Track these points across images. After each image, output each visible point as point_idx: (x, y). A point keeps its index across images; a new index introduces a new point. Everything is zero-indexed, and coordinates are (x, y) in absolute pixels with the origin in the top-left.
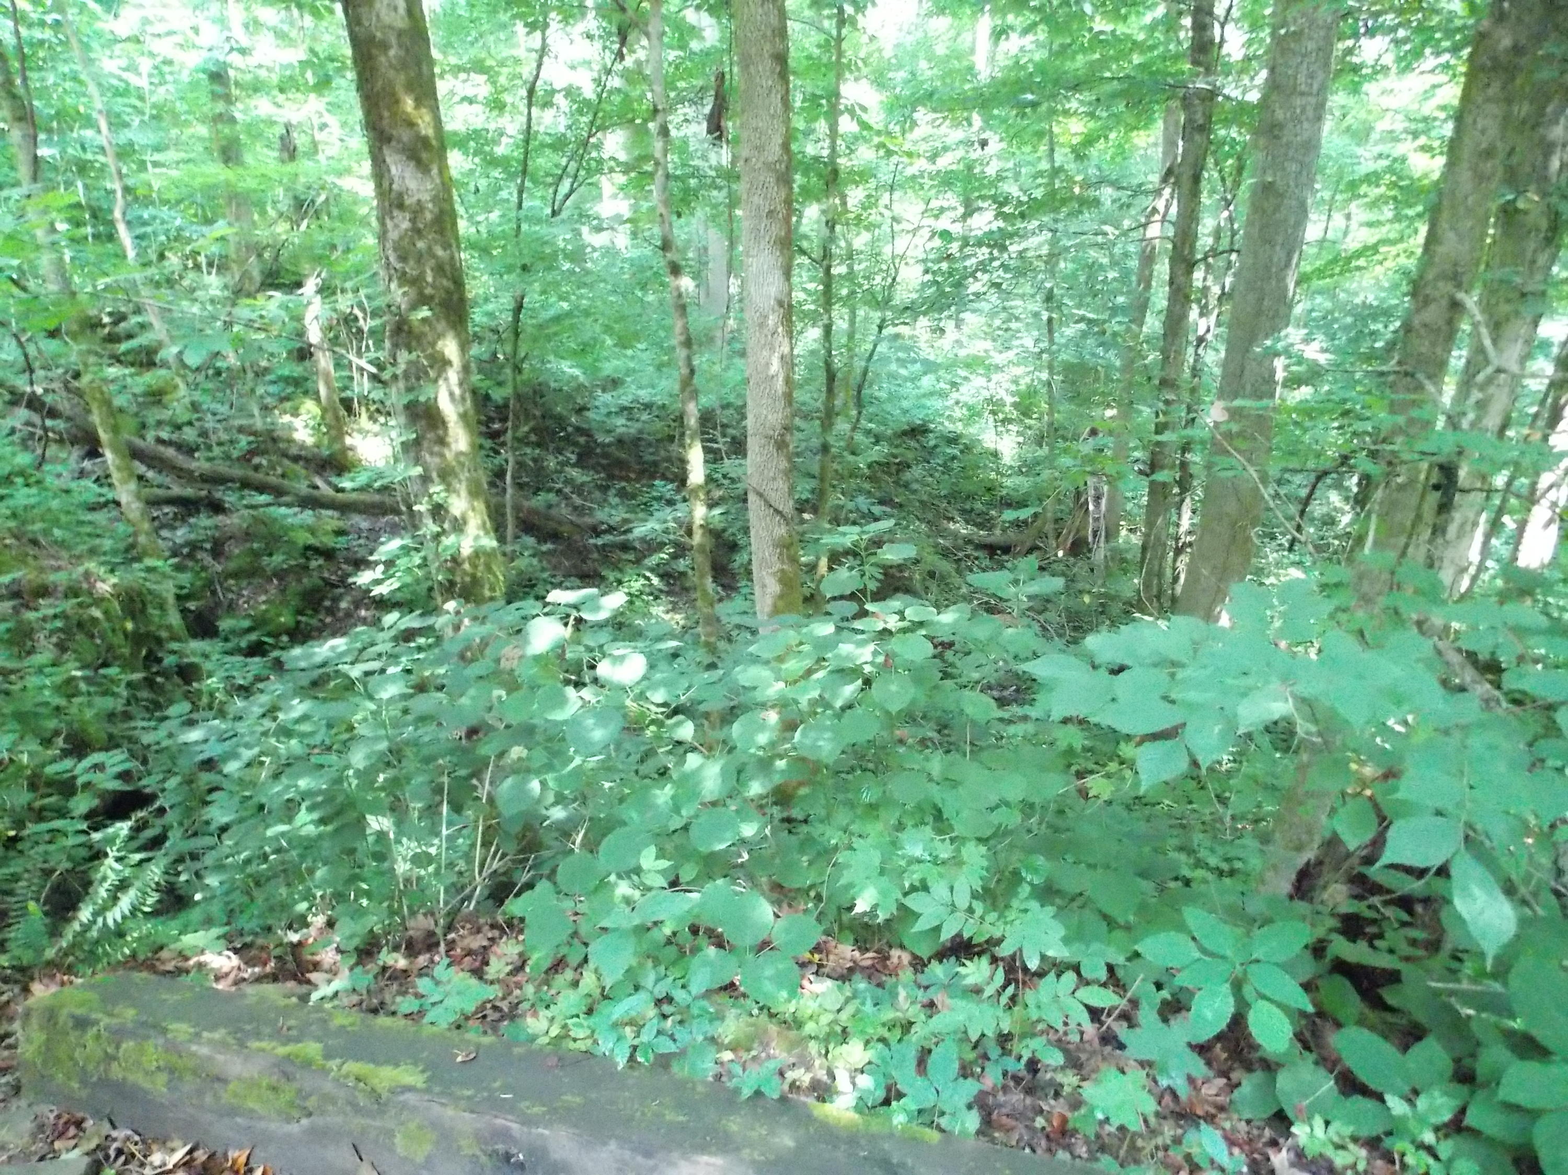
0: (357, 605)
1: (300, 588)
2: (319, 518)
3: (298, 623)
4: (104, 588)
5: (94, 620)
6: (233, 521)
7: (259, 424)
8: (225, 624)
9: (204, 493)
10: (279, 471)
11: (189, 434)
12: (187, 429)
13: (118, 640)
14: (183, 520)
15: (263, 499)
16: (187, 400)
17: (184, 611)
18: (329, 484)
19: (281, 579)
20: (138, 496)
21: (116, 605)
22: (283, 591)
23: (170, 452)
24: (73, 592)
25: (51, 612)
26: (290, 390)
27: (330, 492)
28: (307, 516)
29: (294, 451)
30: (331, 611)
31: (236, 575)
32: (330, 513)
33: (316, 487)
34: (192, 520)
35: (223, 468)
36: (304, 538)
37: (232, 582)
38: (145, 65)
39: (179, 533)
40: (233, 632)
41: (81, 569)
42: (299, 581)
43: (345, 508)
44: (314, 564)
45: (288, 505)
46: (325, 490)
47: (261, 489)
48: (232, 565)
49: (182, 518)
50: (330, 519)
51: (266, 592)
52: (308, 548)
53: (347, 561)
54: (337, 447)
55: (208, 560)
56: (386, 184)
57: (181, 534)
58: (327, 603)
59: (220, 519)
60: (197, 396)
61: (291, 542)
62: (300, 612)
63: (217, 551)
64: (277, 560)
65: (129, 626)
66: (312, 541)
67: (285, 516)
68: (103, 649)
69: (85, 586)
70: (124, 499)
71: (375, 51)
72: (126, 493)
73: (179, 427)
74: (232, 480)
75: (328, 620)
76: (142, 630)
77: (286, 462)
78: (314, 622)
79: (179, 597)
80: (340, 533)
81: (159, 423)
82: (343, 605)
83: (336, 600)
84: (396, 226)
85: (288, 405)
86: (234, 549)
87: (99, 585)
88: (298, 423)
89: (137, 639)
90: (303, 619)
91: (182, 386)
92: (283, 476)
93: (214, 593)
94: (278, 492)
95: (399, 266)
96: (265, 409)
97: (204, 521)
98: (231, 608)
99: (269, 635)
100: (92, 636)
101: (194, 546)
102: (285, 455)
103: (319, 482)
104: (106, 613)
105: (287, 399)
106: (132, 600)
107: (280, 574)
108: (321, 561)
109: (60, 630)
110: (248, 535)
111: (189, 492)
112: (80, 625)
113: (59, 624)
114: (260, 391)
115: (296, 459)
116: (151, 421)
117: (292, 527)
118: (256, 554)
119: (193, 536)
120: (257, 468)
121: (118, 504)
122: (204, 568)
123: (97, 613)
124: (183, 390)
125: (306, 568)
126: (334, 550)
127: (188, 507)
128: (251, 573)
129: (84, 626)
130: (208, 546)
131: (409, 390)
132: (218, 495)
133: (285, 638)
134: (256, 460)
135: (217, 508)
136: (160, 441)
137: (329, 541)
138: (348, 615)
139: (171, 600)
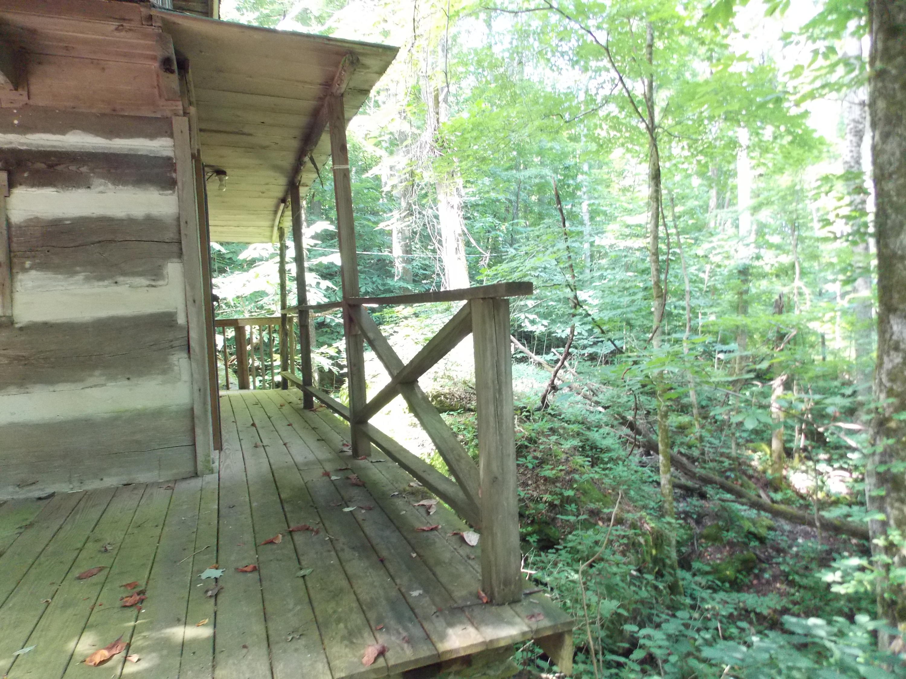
0: (775, 578)
1: (741, 557)
2: (759, 515)
3: (736, 578)
4: (647, 527)
5: (640, 544)
6: (710, 506)
7: (733, 452)
8: (696, 565)
9: (697, 486)
10: (740, 482)
11: (696, 453)
12: (694, 449)
13: (648, 558)
14: (684, 499)
15: (728, 496)
16: (698, 434)
17: (679, 551)
18: (768, 496)
19: (731, 548)
20: (669, 481)
21: (650, 539)
22: (731, 555)
23: (684, 460)
24: (633, 526)
25: (623, 533)
26: (753, 437)
27: (768, 501)
28: (753, 513)
29: (751, 472)
30: (757, 577)
31: (707, 537)
32: (767, 514)
33: (760, 496)
34: (689, 500)
35: (711, 475)
36: (747, 525)
37: (703, 540)
38: (708, 268)
39: (681, 505)
40: (699, 570)
41: (639, 515)
42: (742, 552)
43: (776, 514)
44: (752, 544)
45: (743, 504)
46: (764, 498)
47: (730, 490)
48: (705, 531)
49: (684, 497)
50: (766, 518)
51: (721, 553)
52: (750, 533)
53: (772, 547)
54: (777, 475)
55: (693, 524)
56: (887, 336)
57: (682, 506)
58: (756, 571)
59: (702, 502)
60: (704, 433)
61: (741, 527)
62: (739, 571)
63: (698, 522)
64: (731, 535)
65: (654, 552)
66: (753, 529)
67: (740, 510)
68: (641, 561)
69: (639, 524)
70: (663, 482)
71: (895, 261)
72: (664, 479)
73: (690, 447)
74: (716, 483)
75: (755, 582)
76: (659, 556)
77: (745, 478)
78: (746, 580)
79: (678, 542)
80: (770, 528)
81: (682, 444)
82: (767, 576)
83: (763, 571)
84: (891, 361)
85: (751, 445)
86: (708, 522)
87: (645, 525)
88: (756, 456)
89: (656, 560)
90: (740, 576)
91: (697, 426)
92: (742, 485)
93: (693, 544)
94: (739, 495)
95: (888, 385)
96: (738, 444)
97: (695, 501)
98: (700, 556)
99: (719, 579)
100: (637, 552)
101: (687, 515)
102: (744, 473)
103: (763, 495)
104: (646, 541)
105: (751, 441)
106: (657, 539)
107: (731, 544)
108: (757, 543)
109: (624, 544)
110: (717, 516)
111: (690, 483)
112: (634, 544)
113: (625, 541)
114: (738, 435)
115: (750, 477)
116: (678, 442)
117: (743, 517)
118: (720, 529)
119: (688, 509)
120: (727, 478)
121: (659, 484)
122: (691, 529)
123: (642, 540)
124: (697, 428)
125: (746, 545)
126: (765, 538)
127: (688, 492)
128: (714, 538)
129: (634, 545)
130: (695, 516)
131: (882, 462)
132: (704, 489)
133: (727, 585)
134: (728, 474)
135: (703, 496)
136: (680, 453)
137: (763, 532)
138: (768, 582)
139: (674, 542)
